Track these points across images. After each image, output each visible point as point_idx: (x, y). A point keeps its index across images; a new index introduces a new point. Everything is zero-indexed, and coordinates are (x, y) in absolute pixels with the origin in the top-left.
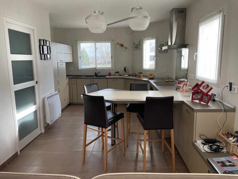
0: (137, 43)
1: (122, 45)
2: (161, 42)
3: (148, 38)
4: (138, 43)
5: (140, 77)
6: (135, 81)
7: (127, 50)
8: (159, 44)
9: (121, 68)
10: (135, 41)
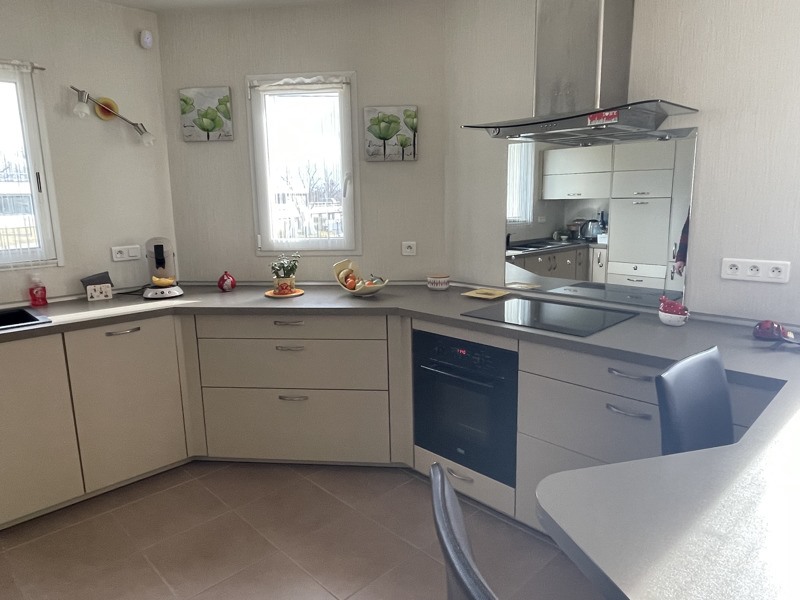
0: (214, 104)
1: (106, 110)
2: (379, 109)
3: (298, 80)
4: (221, 102)
5: (283, 292)
6: (277, 319)
7: (147, 140)
8: (367, 119)
9: (115, 249)
10: (190, 93)
